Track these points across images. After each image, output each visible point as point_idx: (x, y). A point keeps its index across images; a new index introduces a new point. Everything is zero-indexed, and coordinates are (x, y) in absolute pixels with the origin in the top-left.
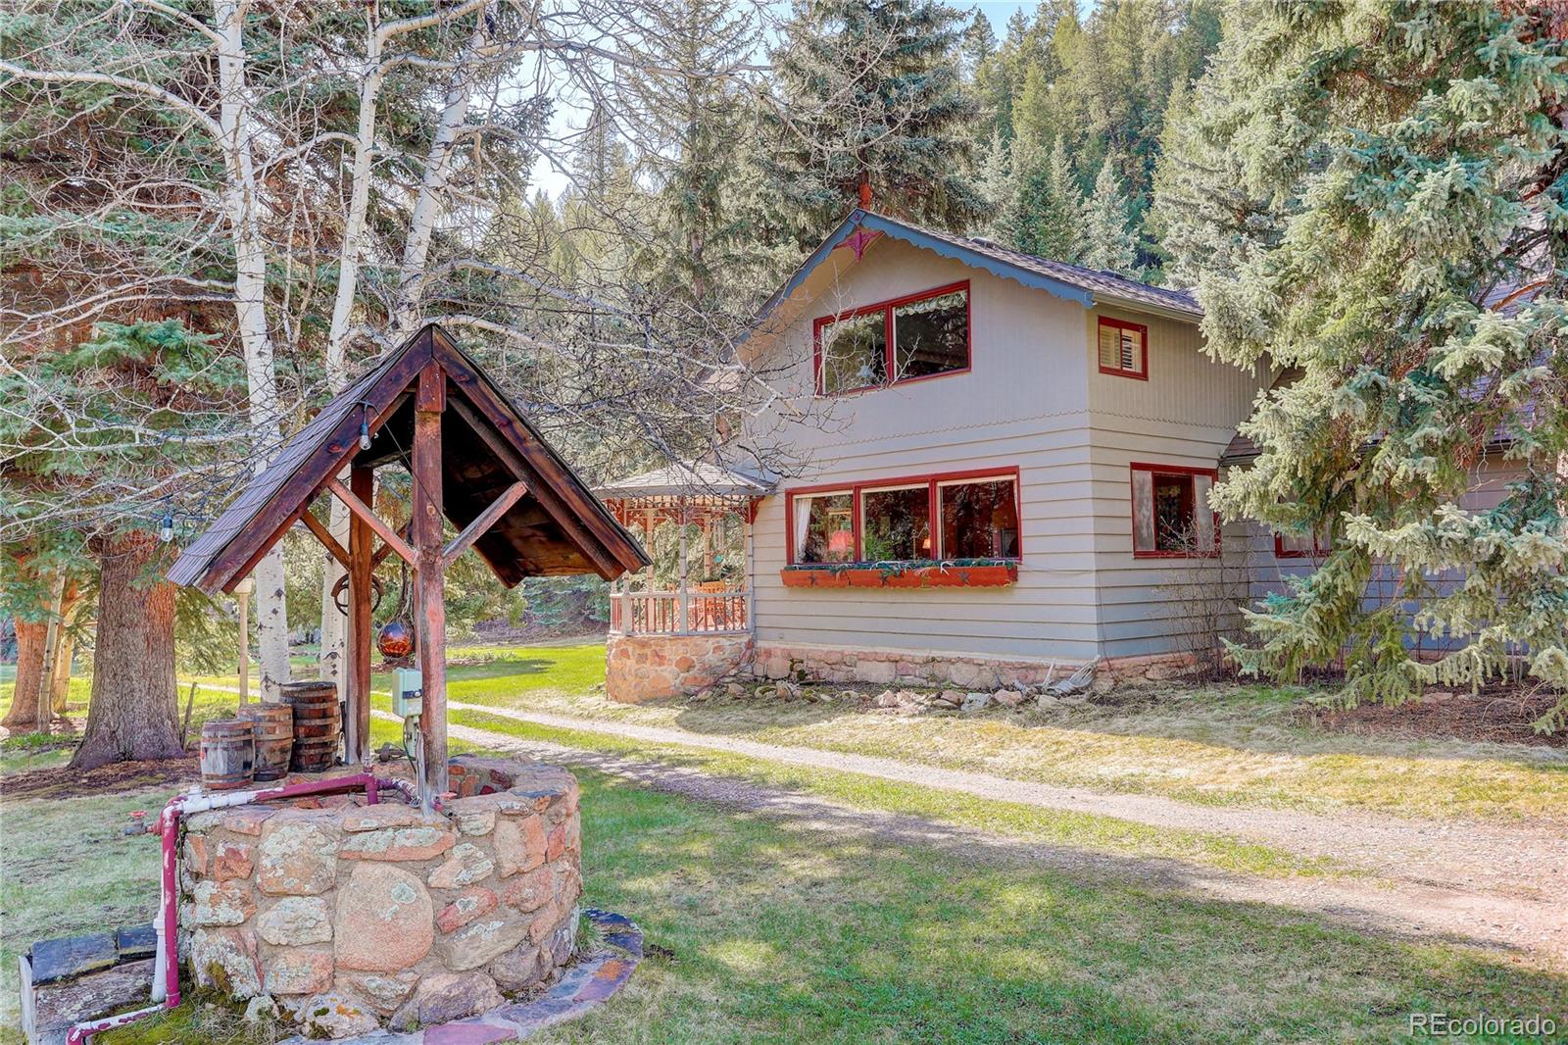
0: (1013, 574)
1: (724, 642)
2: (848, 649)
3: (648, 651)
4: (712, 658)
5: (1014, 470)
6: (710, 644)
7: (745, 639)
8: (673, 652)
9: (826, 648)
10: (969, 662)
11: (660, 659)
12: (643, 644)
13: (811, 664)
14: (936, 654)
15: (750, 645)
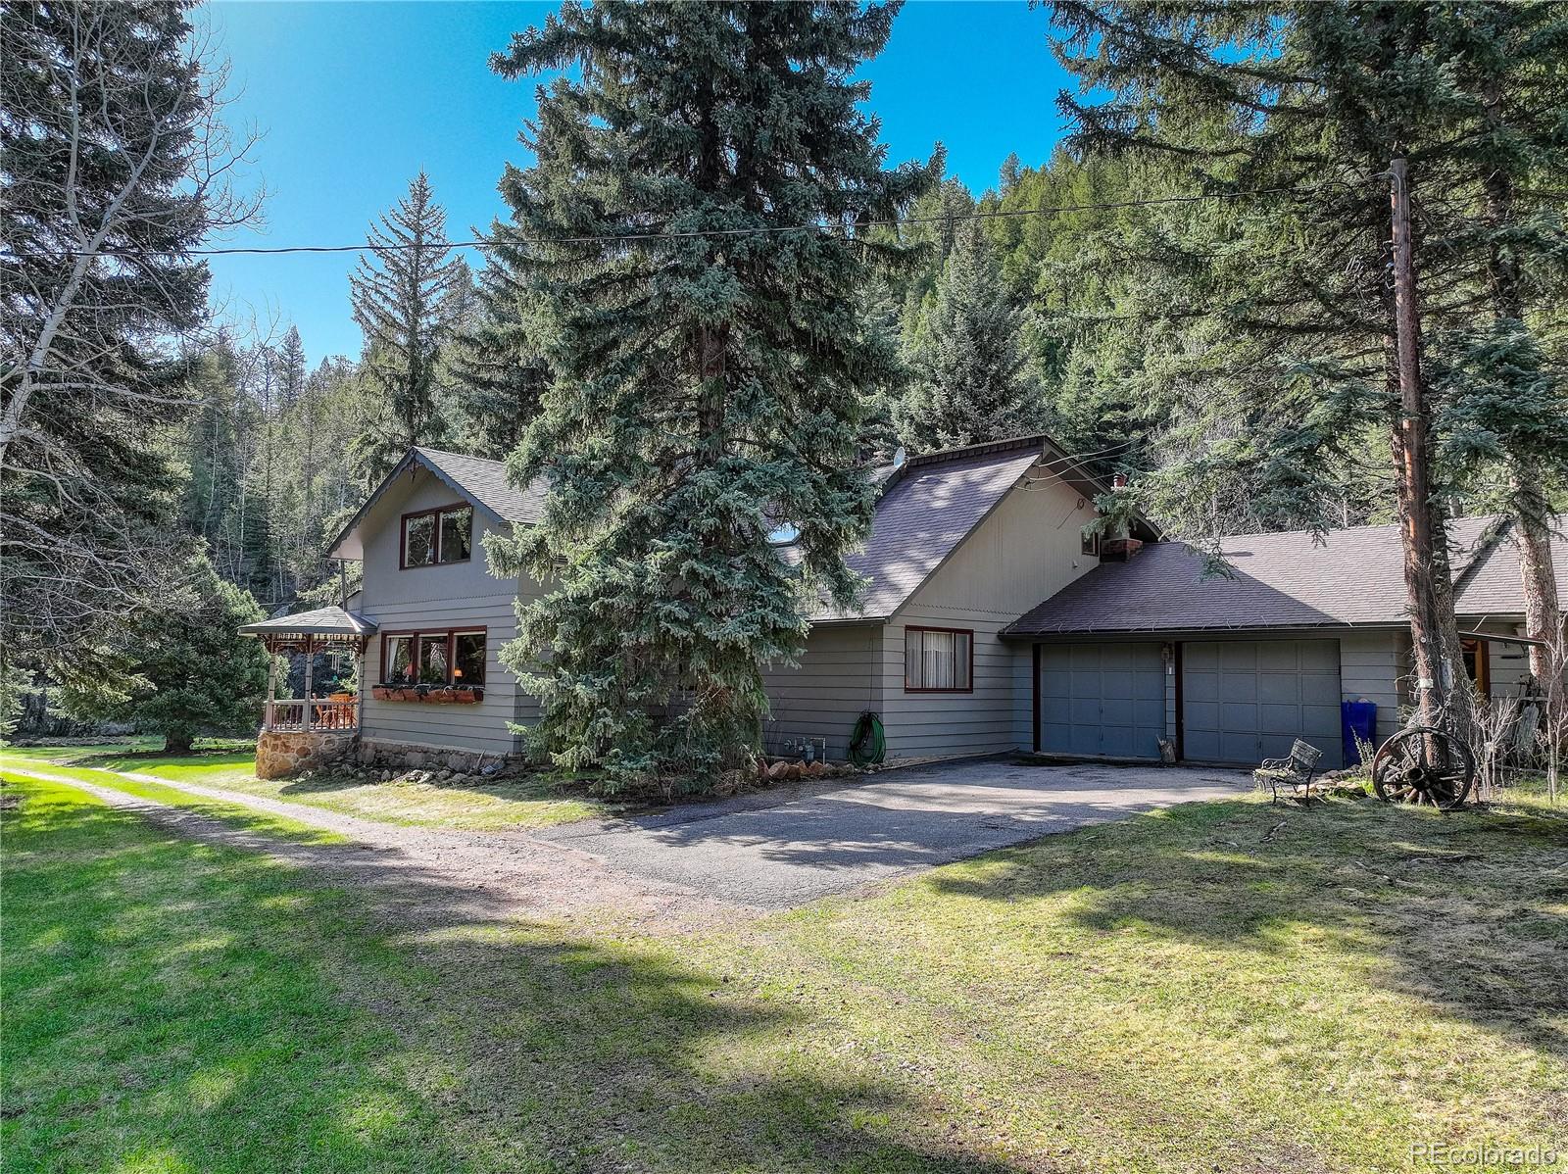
0: (479, 696)
1: (334, 737)
2: (404, 743)
3: (279, 742)
4: (323, 747)
5: (484, 628)
6: (324, 738)
7: (352, 736)
8: (295, 744)
9: (395, 742)
10: (457, 753)
11: (287, 748)
12: (277, 737)
13: (385, 753)
14: (445, 747)
15: (356, 739)
